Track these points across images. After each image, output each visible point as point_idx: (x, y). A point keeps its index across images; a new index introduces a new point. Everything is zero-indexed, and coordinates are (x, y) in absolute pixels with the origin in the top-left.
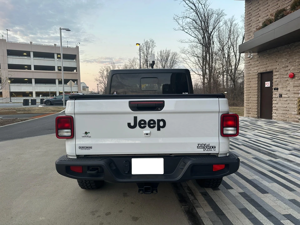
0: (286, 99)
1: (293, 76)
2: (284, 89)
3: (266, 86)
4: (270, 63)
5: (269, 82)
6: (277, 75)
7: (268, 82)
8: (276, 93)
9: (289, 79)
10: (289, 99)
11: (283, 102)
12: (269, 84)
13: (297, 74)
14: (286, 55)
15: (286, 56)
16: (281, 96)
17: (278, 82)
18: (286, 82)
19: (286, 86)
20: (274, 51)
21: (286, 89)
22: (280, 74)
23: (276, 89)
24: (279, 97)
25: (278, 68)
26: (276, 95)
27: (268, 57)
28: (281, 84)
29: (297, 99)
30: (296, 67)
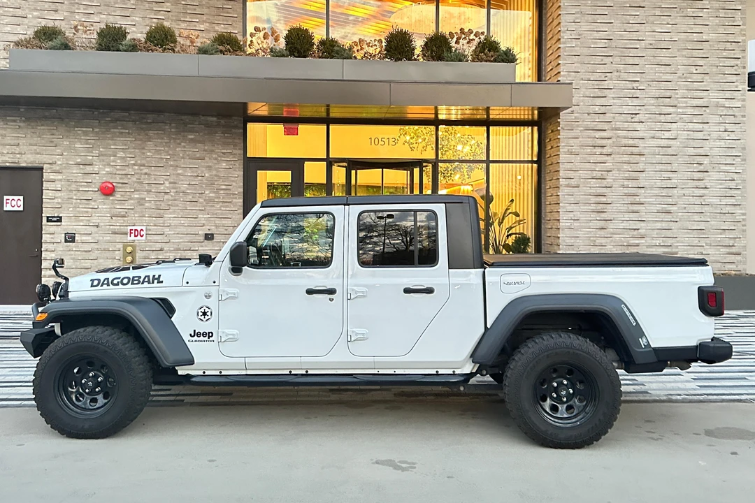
0: (87, 247)
1: (108, 191)
2: (82, 221)
3: (5, 209)
4: (31, 145)
5: (21, 198)
6: (57, 182)
7: (16, 198)
8: (52, 229)
9: (98, 196)
10: (97, 247)
11: (80, 256)
12: (21, 203)
13: (121, 188)
14: (85, 133)
15: (89, 138)
16: (70, 238)
17: (60, 200)
18: (88, 204)
19: (87, 212)
20: (47, 114)
21: (89, 221)
22: (68, 180)
23: (54, 219)
24: (66, 241)
25: (59, 163)
26: (55, 235)
27: (22, 124)
28: (71, 206)
29: (120, 246)
30: (118, 170)
